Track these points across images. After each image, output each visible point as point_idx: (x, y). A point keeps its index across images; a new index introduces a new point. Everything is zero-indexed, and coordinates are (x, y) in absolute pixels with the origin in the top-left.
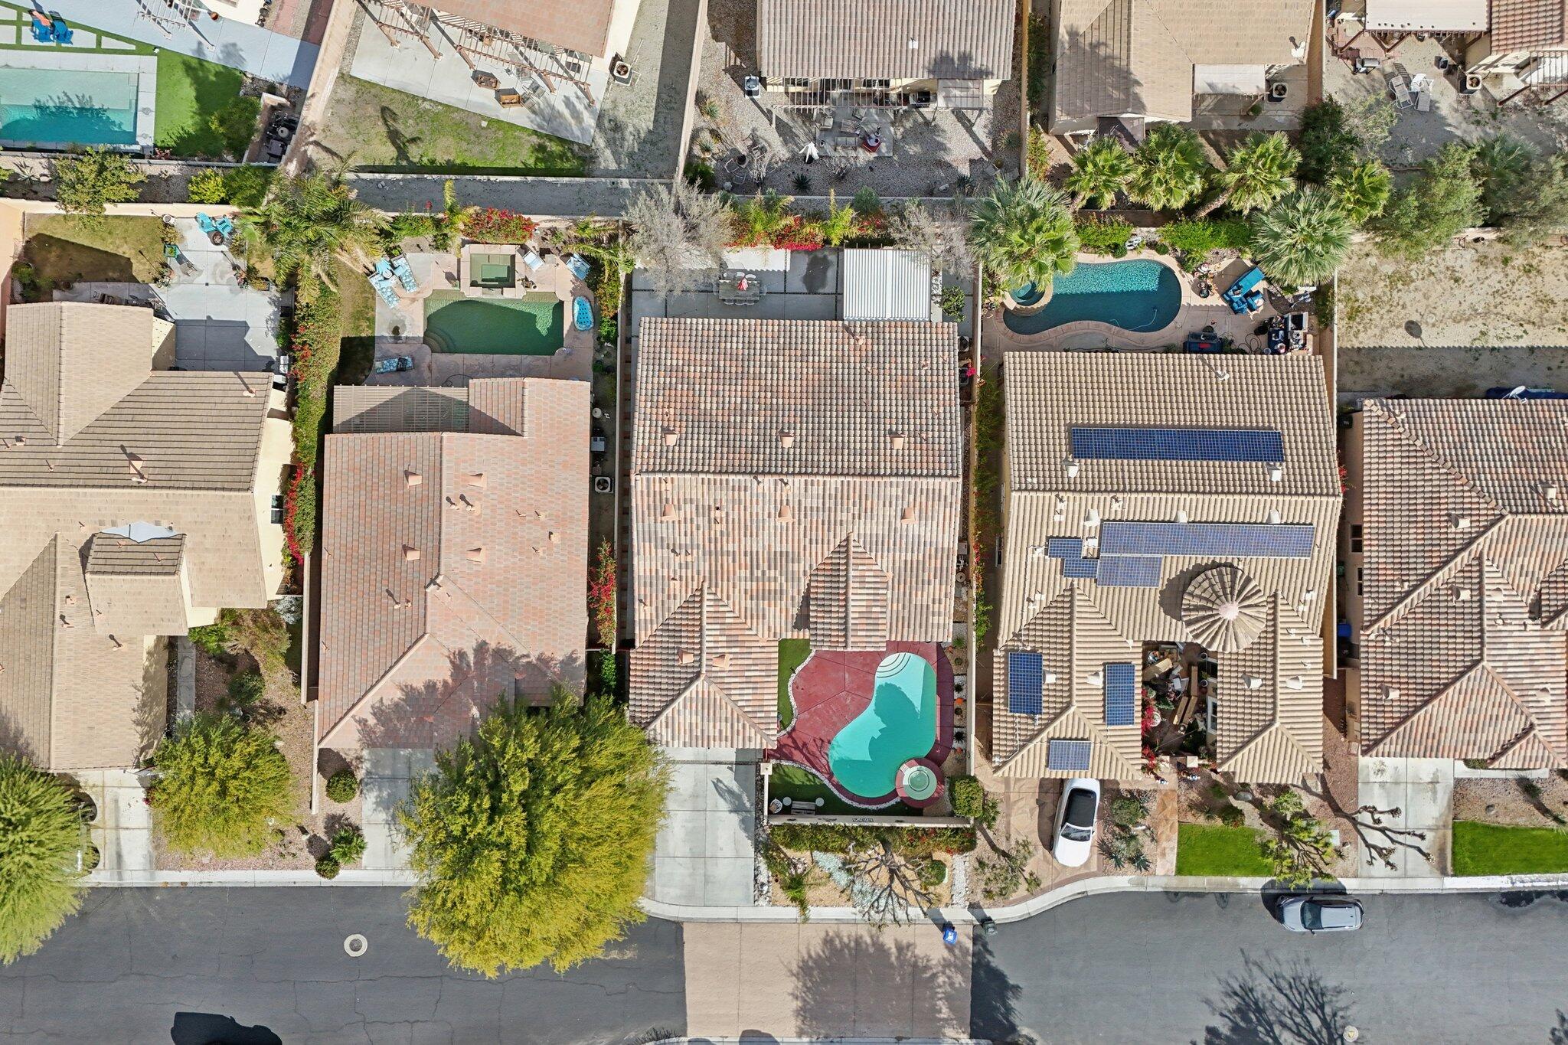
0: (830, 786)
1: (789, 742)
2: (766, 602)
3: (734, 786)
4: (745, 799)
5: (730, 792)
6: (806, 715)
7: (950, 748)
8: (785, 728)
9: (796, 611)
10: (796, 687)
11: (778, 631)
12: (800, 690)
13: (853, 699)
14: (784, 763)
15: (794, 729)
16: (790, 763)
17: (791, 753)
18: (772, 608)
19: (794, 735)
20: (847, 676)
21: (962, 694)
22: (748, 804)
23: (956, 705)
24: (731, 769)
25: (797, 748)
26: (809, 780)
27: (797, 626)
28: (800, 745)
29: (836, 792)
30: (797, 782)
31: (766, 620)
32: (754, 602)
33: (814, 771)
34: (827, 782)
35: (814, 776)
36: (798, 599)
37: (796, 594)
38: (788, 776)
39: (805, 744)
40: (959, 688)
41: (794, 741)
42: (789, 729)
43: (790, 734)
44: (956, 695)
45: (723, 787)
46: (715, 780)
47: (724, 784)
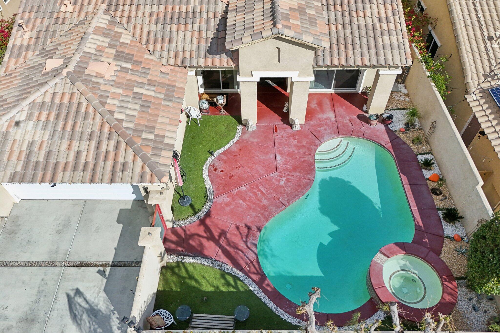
0: (261, 295)
1: (201, 231)
3: (101, 301)
6: (225, 198)
7: (442, 237)
8: (195, 213)
10: (213, 169)
12: (218, 172)
13: (288, 180)
14: (188, 260)
15: (208, 214)
16: (197, 261)
17: (201, 245)
19: (208, 222)
20: (279, 157)
21: (435, 170)
23: (432, 185)
24: (102, 273)
25: (211, 238)
26: (228, 284)
27: (212, 51)
28: (216, 234)
30: (207, 288)
31: (173, 46)
32: (160, 26)
34: (254, 288)
35: (236, 278)
36: (214, 22)
37: (211, 15)
38: (191, 277)
39: (223, 233)
40: (428, 164)
41: (207, 229)
42: (201, 214)
43: (202, 222)
45: (84, 304)
46: (72, 294)
47: (85, 299)
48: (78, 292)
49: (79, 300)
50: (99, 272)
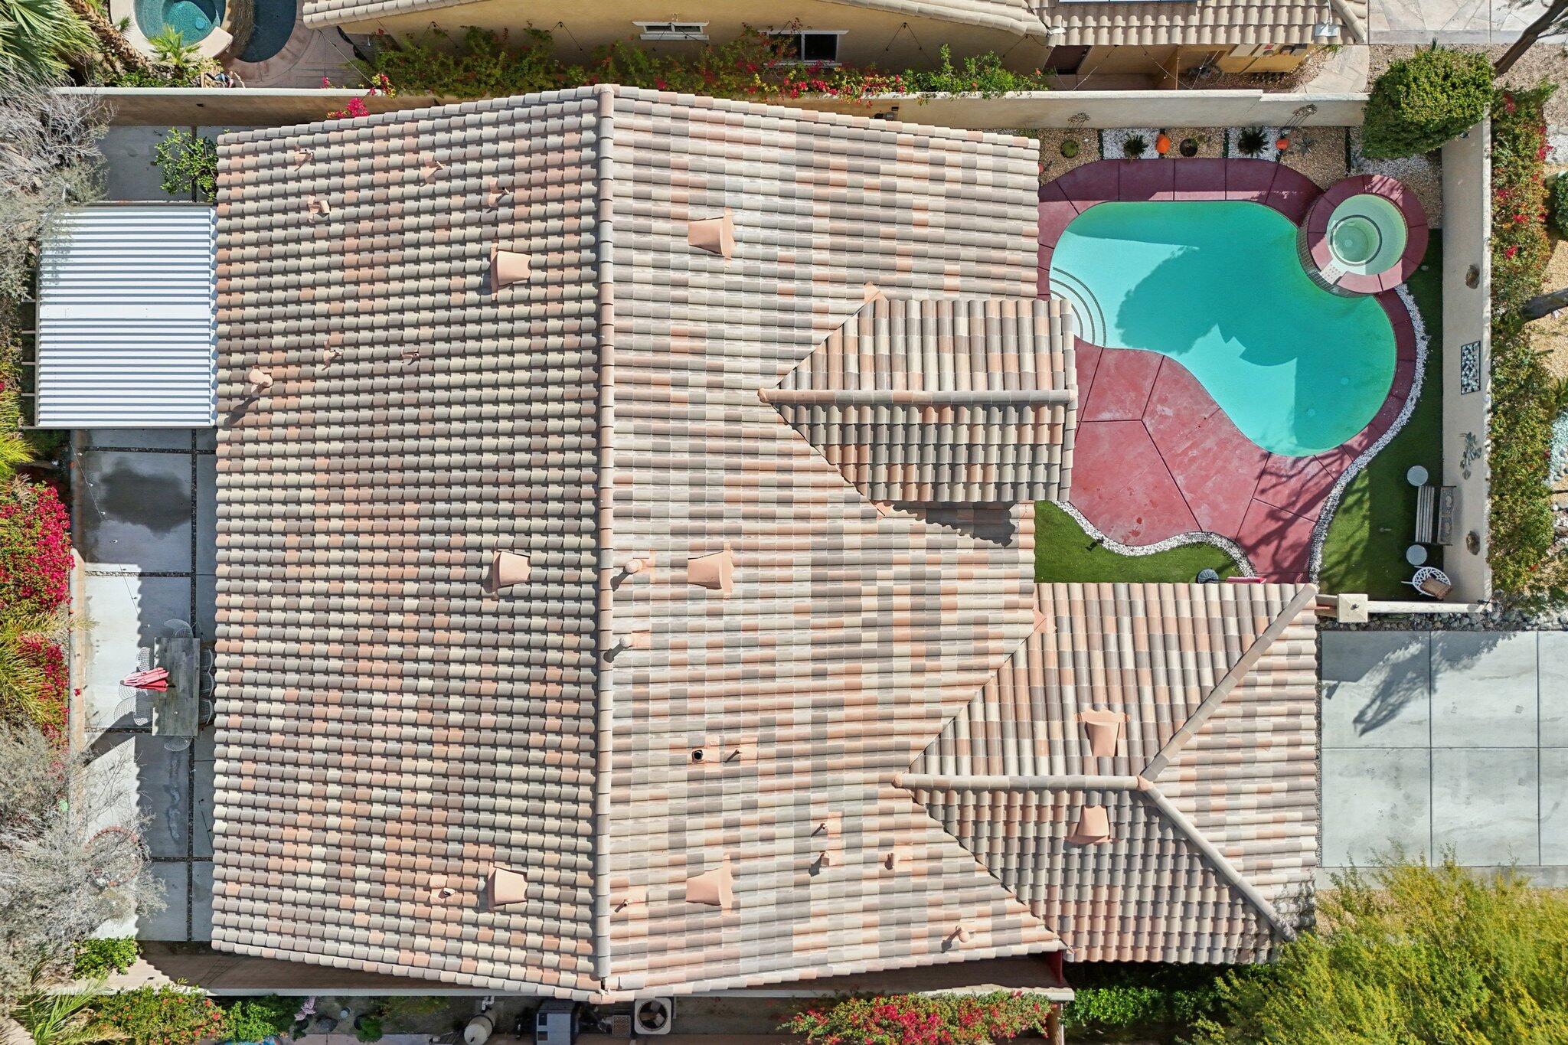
0: (1373, 451)
1: (1267, 551)
2: (945, 616)
3: (1372, 681)
4: (1402, 655)
5: (1385, 691)
6: (1203, 513)
7: (1278, 166)
8: (1234, 563)
9: (967, 540)
10: (1133, 537)
11: (1016, 584)
12: (1141, 528)
13: (1163, 401)
14: (1317, 564)
15: (1236, 541)
16: (1318, 549)
17: (1293, 547)
18: (959, 600)
19: (1250, 541)
20: (1106, 416)
21: (1148, 138)
22: (1415, 648)
23: (1174, 153)
24: (1332, 691)
25: (1280, 534)
26: (1359, 502)
27: (1004, 536)
28: (1274, 526)
29: (1387, 438)
30: (1364, 533)
31: (991, 615)
32: (944, 647)
33: (1336, 492)
34: (1363, 460)
35: (1348, 491)
36: (936, 532)
37: (922, 540)
38: (1348, 556)
39: (1273, 515)
40: (1135, 147)
41: (1265, 540)
42: (1235, 553)
43: (1249, 551)
44: (1150, 153)
45: (1375, 707)
46: (1360, 727)
47: (1369, 706)
48: (1357, 720)
49: (1370, 714)
50: (1329, 696)
